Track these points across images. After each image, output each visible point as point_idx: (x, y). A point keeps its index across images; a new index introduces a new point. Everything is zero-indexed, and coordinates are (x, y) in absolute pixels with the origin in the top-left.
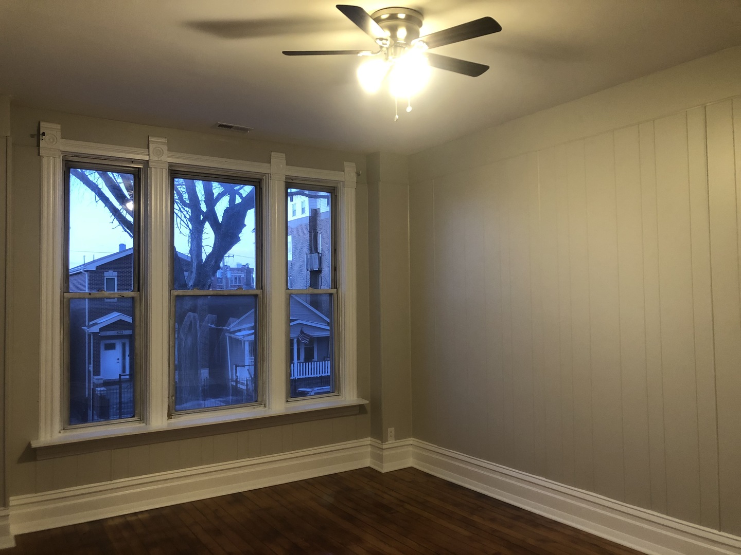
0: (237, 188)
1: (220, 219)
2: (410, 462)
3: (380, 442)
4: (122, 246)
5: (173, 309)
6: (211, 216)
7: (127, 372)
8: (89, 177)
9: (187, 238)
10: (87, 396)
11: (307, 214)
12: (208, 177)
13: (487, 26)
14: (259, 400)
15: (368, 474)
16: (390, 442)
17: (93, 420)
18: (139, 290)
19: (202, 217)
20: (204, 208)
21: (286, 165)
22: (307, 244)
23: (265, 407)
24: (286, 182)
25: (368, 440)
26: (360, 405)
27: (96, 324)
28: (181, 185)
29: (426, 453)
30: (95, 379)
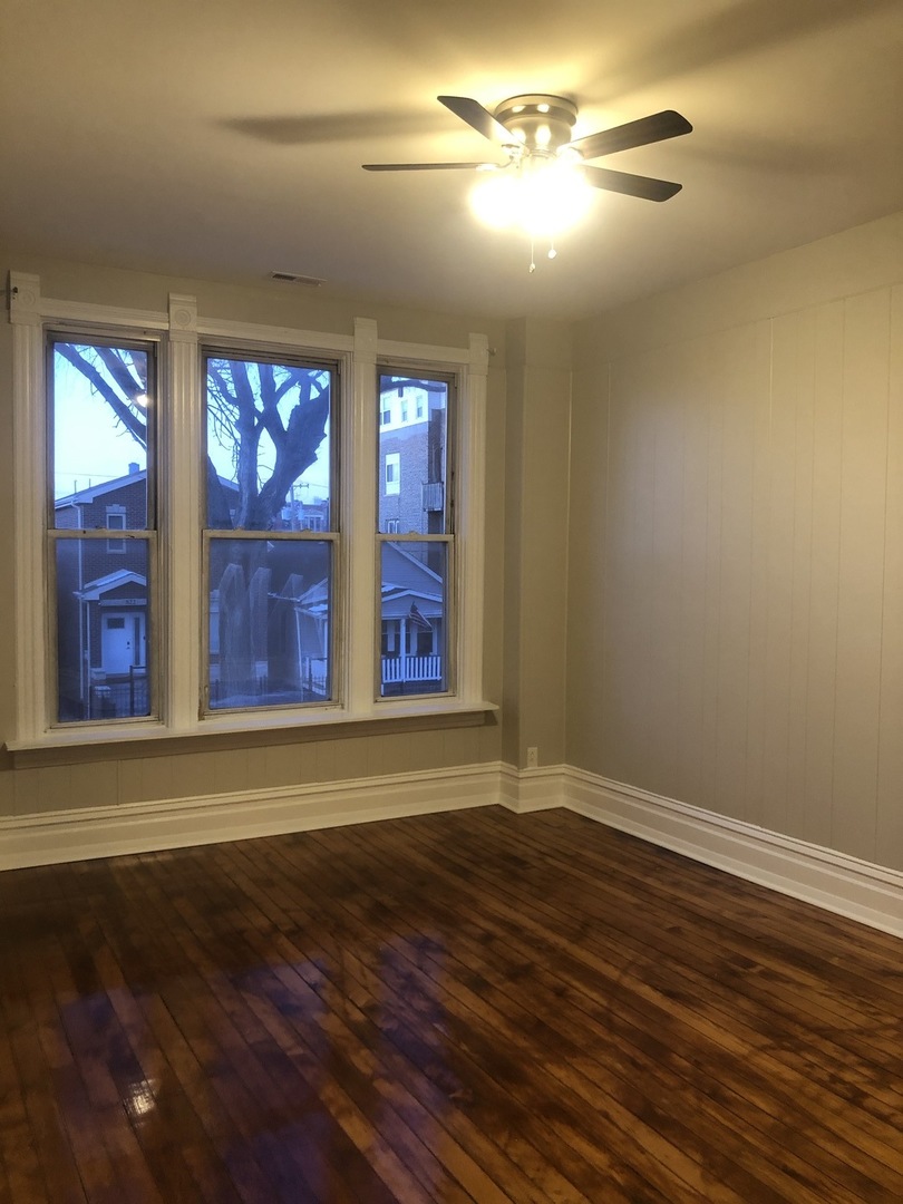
0: (313, 373)
1: (286, 425)
2: (561, 801)
3: (516, 768)
4: (134, 466)
5: (206, 558)
6: (271, 419)
7: (143, 664)
8: (81, 354)
9: (231, 453)
10: (82, 697)
11: (425, 418)
12: (267, 358)
13: (669, 125)
14: (334, 697)
15: (497, 814)
16: (530, 768)
17: (92, 718)
18: (155, 529)
19: (256, 421)
20: (259, 405)
21: (379, 337)
22: (425, 467)
23: (343, 708)
24: (377, 365)
25: (498, 765)
26: (486, 712)
27: (95, 587)
28: (223, 369)
29: (584, 787)
30: (94, 673)
